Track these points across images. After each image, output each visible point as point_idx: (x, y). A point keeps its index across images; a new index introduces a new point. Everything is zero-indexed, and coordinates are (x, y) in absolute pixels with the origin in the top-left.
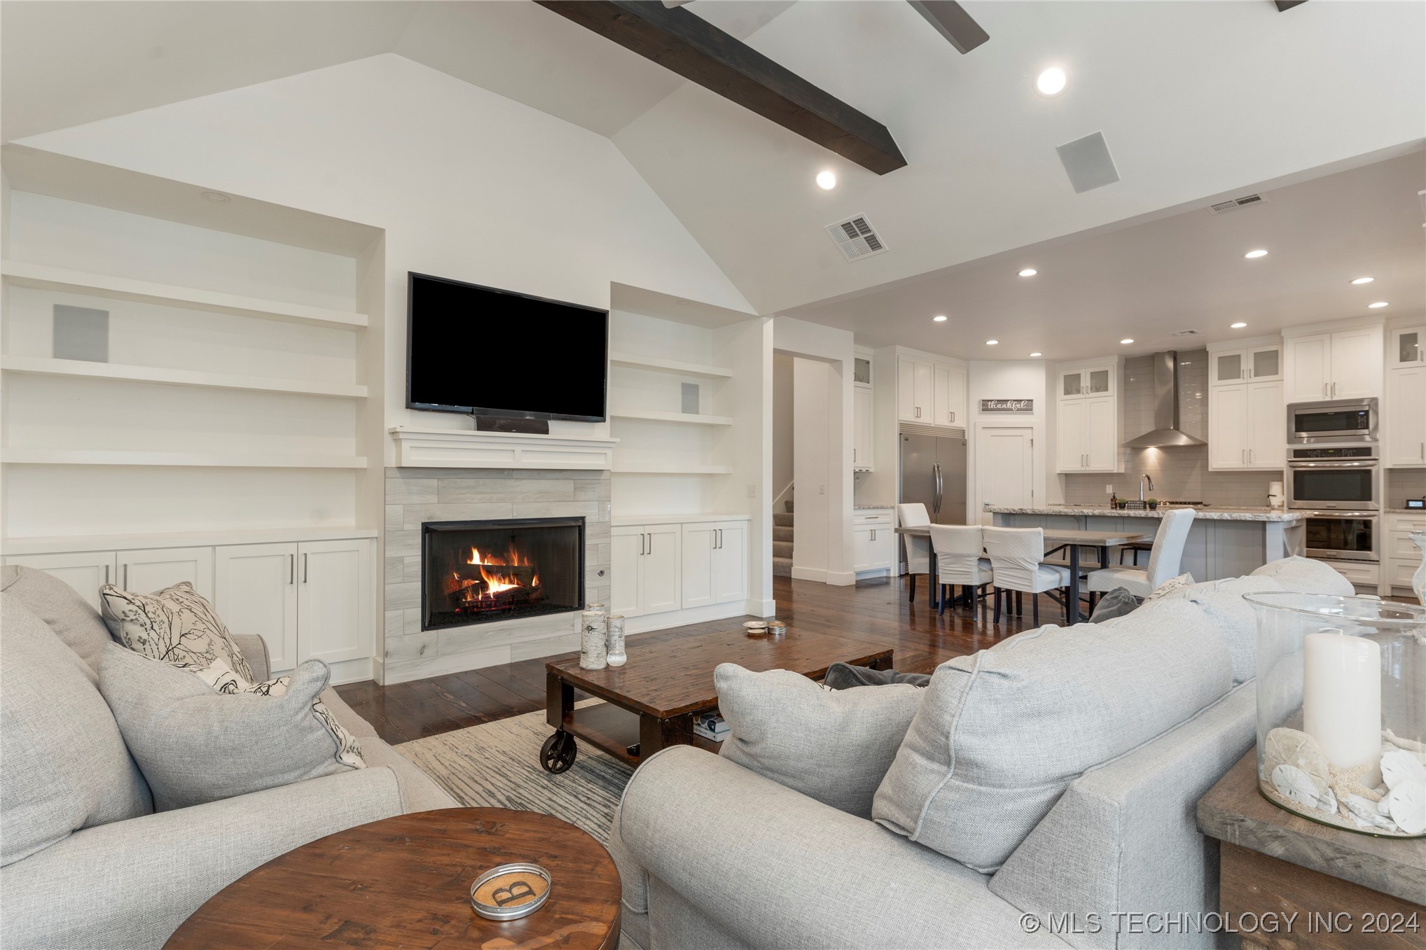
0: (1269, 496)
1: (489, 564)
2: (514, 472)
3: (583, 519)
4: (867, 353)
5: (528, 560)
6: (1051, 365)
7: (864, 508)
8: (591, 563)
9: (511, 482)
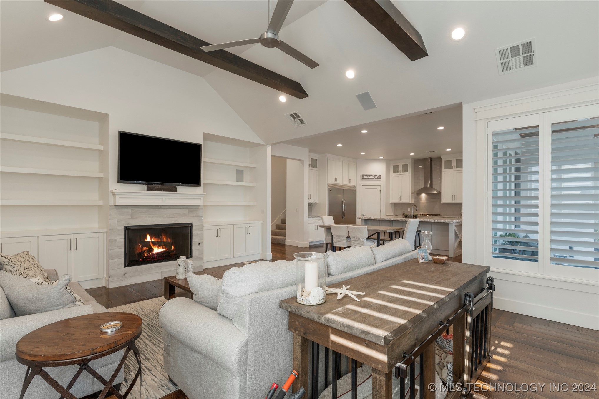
0: (461, 212)
1: (154, 241)
2: (163, 206)
3: (191, 224)
4: (315, 156)
5: (170, 239)
6: (388, 162)
7: (313, 217)
8: (195, 240)
9: (162, 210)
